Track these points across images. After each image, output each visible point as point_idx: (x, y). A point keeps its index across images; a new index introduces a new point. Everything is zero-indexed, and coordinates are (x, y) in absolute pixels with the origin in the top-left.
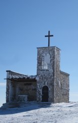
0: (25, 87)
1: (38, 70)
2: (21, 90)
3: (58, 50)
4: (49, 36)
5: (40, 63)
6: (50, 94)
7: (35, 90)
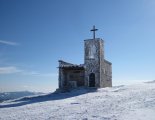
0: (75, 75)
1: (86, 59)
2: (71, 77)
3: (103, 41)
4: (94, 30)
5: (87, 53)
6: (96, 80)
7: (83, 77)
